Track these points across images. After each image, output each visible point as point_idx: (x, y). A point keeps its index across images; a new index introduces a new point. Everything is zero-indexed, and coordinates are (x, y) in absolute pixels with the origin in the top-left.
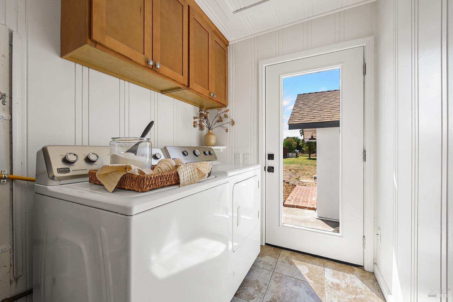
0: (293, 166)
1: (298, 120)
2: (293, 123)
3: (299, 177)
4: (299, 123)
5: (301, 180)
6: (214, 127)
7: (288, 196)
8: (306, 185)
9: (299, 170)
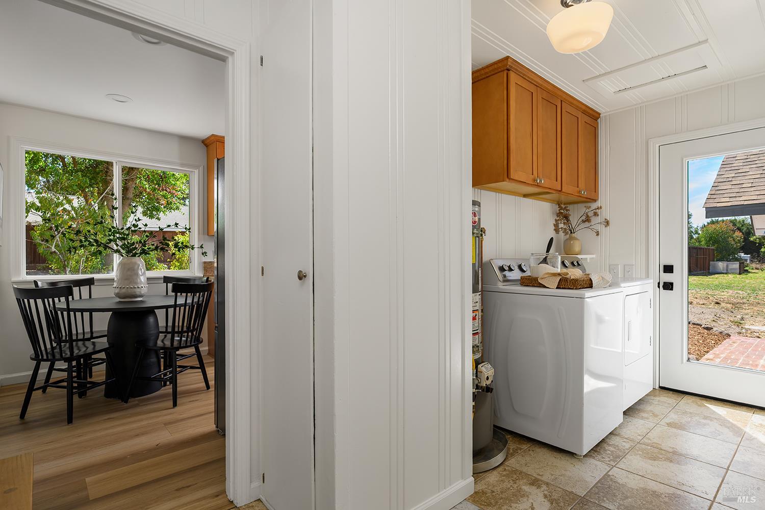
0: (726, 294)
1: (728, 200)
2: (715, 205)
3: (742, 319)
4: (729, 204)
5: (747, 327)
6: (578, 229)
7: (708, 352)
8: (759, 337)
9: (744, 303)
